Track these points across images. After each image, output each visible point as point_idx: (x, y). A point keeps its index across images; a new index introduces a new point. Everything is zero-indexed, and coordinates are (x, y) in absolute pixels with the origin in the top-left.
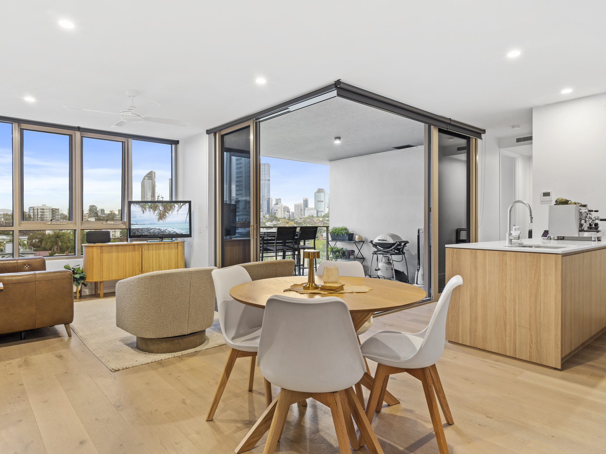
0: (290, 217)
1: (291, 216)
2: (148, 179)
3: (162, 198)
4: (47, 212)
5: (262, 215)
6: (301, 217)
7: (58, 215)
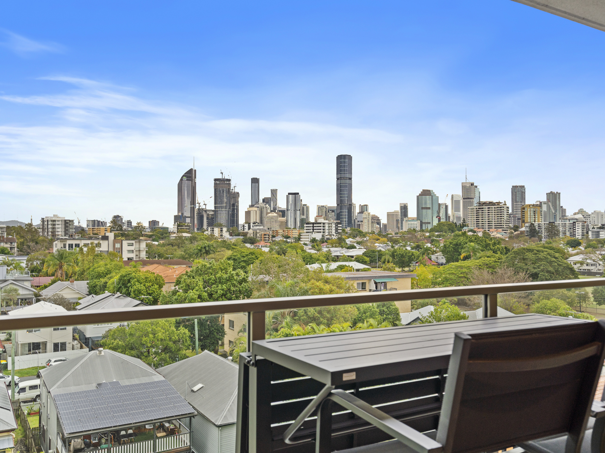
0: (380, 232)
1: (382, 230)
2: (187, 180)
3: (205, 206)
4: (59, 224)
5: (341, 228)
6: (398, 231)
7: (72, 228)
